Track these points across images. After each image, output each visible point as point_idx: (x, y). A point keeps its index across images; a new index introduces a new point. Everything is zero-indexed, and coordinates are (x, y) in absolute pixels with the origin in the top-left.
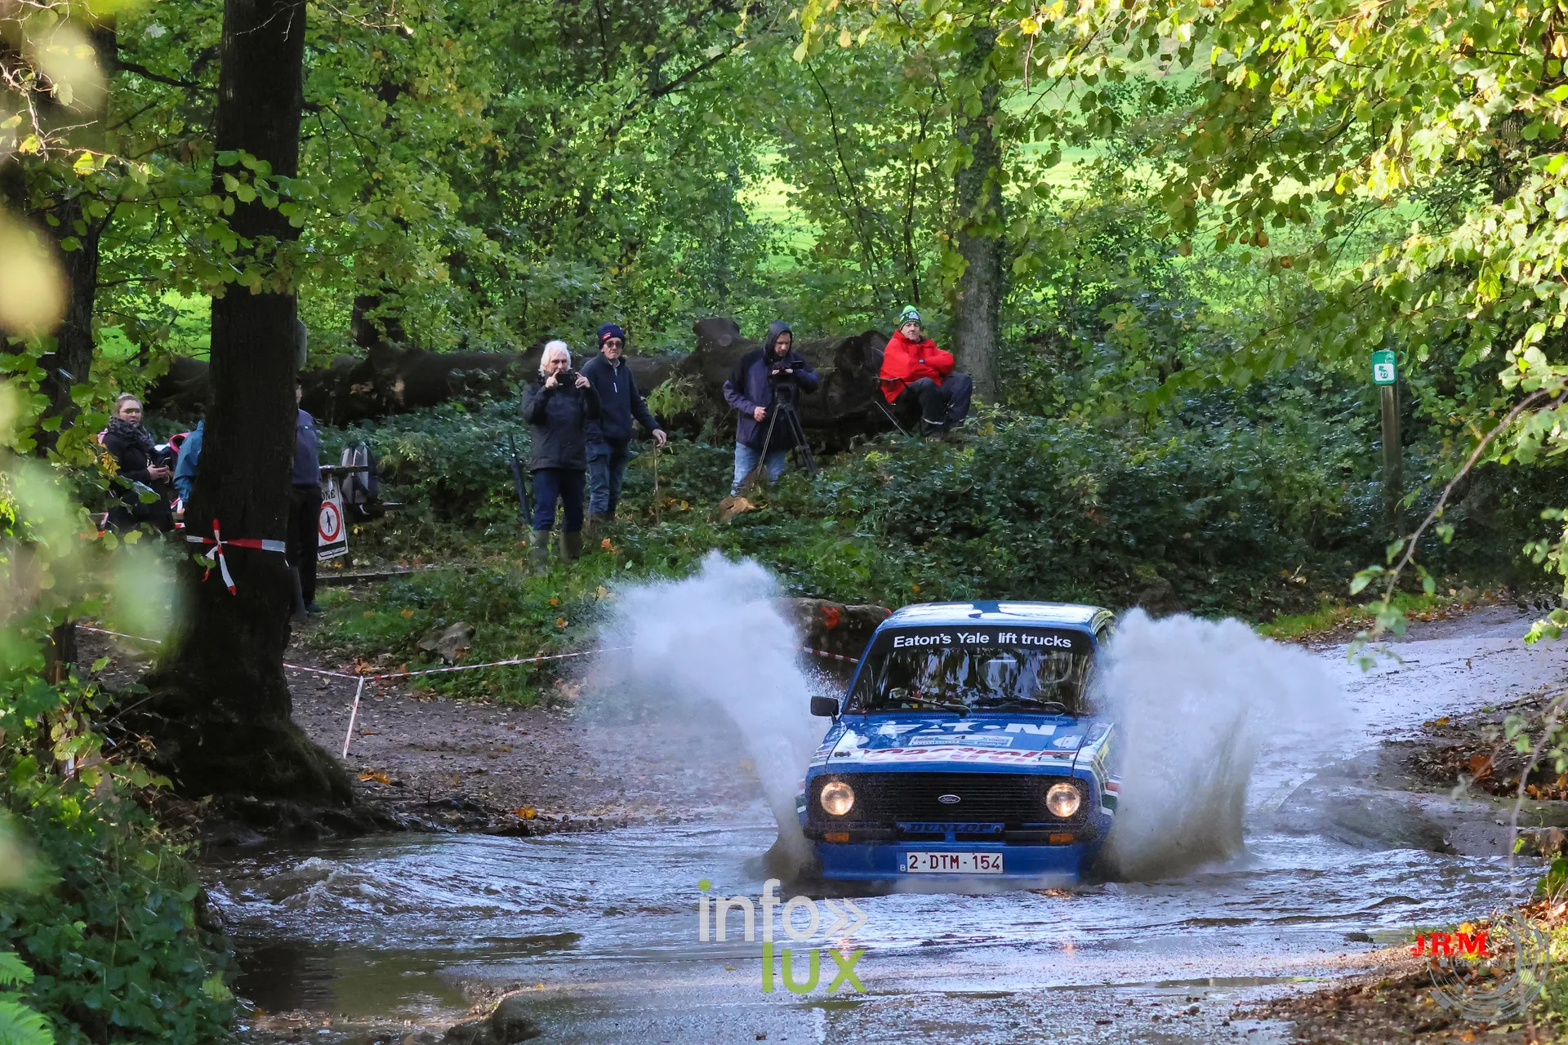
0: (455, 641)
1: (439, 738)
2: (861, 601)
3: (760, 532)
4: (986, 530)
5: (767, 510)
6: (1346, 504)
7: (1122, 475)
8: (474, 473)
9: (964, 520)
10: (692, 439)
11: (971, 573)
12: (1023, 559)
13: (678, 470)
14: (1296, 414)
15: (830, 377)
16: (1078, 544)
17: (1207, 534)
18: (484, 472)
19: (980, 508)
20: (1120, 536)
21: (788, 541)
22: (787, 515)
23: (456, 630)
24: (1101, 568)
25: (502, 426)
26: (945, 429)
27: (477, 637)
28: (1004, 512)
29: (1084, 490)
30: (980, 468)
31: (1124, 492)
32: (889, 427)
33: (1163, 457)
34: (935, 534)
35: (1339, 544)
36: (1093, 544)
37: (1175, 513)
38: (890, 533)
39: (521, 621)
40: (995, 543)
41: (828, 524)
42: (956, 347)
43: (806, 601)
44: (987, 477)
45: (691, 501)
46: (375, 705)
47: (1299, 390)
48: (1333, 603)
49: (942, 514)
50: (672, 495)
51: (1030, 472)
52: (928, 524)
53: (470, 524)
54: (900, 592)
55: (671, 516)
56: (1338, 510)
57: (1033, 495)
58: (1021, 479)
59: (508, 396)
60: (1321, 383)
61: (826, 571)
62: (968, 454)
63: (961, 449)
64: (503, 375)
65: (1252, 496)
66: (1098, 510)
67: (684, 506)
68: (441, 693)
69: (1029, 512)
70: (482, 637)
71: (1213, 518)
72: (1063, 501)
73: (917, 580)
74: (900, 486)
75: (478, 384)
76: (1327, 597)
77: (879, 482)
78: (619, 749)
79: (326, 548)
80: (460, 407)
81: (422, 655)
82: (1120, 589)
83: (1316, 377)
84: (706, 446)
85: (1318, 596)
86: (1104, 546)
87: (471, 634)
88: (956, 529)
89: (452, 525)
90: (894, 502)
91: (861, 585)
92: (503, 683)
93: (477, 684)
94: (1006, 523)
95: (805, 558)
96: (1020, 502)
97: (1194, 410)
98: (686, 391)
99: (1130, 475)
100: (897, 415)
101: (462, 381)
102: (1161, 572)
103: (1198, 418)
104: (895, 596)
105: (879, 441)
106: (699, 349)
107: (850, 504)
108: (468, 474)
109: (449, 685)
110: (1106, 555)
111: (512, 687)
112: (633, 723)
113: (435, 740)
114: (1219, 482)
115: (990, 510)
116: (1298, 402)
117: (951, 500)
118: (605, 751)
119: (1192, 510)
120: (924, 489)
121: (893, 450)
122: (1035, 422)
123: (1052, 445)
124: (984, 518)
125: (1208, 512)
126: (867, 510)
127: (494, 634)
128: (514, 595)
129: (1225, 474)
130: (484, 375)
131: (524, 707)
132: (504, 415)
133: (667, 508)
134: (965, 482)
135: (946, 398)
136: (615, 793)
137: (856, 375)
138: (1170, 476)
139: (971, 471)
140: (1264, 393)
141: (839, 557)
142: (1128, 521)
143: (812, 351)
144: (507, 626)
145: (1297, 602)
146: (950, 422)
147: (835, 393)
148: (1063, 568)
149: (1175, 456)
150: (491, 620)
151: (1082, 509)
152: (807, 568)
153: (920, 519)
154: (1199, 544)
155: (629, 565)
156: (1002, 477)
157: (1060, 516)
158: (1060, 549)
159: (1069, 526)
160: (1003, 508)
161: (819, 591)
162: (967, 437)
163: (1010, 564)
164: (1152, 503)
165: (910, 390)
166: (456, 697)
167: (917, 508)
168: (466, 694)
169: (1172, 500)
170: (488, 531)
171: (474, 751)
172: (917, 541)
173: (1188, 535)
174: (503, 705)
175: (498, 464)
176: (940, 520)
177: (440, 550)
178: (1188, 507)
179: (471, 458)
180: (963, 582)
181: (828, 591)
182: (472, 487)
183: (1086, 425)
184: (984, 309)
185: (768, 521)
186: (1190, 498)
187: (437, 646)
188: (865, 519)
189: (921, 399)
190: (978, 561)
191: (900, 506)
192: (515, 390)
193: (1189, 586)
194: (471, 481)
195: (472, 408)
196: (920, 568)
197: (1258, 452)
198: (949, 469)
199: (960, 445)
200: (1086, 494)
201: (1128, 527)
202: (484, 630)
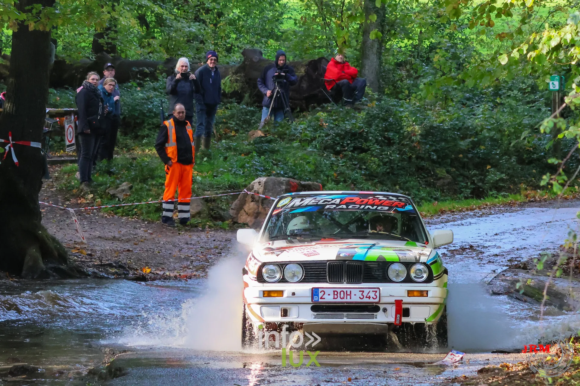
0: (123, 191)
1: (113, 234)
2: (310, 180)
3: (265, 146)
4: (369, 150)
5: (270, 137)
6: (534, 145)
7: (432, 127)
8: (139, 114)
9: (359, 145)
10: (239, 103)
11: (360, 169)
12: (385, 164)
13: (232, 117)
14: (513, 103)
15: (302, 77)
16: (410, 158)
17: (470, 156)
18: (144, 114)
19: (366, 140)
20: (430, 155)
21: (278, 151)
22: (279, 139)
23: (125, 186)
24: (420, 169)
25: (152, 94)
26: (353, 103)
27: (134, 190)
28: (377, 142)
29: (413, 133)
30: (368, 122)
31: (433, 135)
32: (328, 101)
33: (451, 120)
34: (345, 151)
35: (531, 162)
36: (417, 158)
37: (455, 145)
38: (325, 149)
39: (154, 183)
40: (372, 155)
41: (296, 144)
42: (362, 66)
43: (283, 179)
44: (370, 126)
45: (237, 131)
46: (86, 218)
47: (516, 92)
48: (526, 189)
49: (349, 142)
50: (228, 128)
51: (391, 124)
52: (342, 146)
53: (136, 137)
54: (328, 176)
55: (228, 138)
56: (530, 147)
57: (391, 134)
58: (386, 127)
59: (157, 80)
60: (525, 89)
61: (294, 166)
62: (362, 115)
63: (360, 113)
64: (155, 71)
65: (492, 139)
66: (419, 142)
67: (233, 133)
68: (116, 214)
69: (389, 142)
70: (136, 190)
71: (473, 148)
72: (404, 138)
73: (336, 171)
74: (332, 128)
75: (145, 75)
76: (523, 186)
77: (321, 126)
78: (193, 242)
79: (69, 146)
80: (135, 84)
81: (109, 196)
82: (429, 179)
83: (524, 86)
84: (245, 107)
85: (520, 186)
86: (422, 159)
87: (131, 188)
88: (355, 149)
89: (128, 137)
90: (328, 135)
91: (310, 172)
92: (144, 211)
93: (132, 210)
94: (378, 147)
95: (285, 159)
96: (385, 137)
97: (468, 99)
98: (237, 81)
99: (436, 127)
100: (331, 96)
101: (137, 73)
102: (448, 172)
103: (469, 103)
104: (325, 178)
105: (323, 107)
106: (244, 62)
107: (306, 136)
108: (137, 114)
109: (120, 210)
110: (423, 163)
111: (148, 213)
112: (202, 231)
113: (110, 235)
114: (477, 132)
115: (371, 141)
116: (515, 98)
117: (354, 135)
118: (187, 244)
119: (464, 144)
120: (342, 130)
121: (327, 112)
122: (393, 101)
123: (401, 112)
124: (368, 144)
125: (471, 146)
126: (314, 139)
127: (141, 188)
128: (153, 170)
129: (479, 128)
130: (147, 70)
131: (153, 222)
132: (155, 89)
133: (226, 134)
134: (360, 128)
135: (354, 89)
136: (189, 263)
137: (314, 77)
138: (454, 128)
139: (363, 123)
140: (500, 92)
141: (301, 159)
142: (434, 148)
143: (295, 65)
144: (147, 185)
145: (509, 188)
146: (355, 100)
147: (304, 85)
148: (403, 168)
149: (458, 119)
150: (140, 182)
151: (413, 141)
152: (286, 164)
153: (339, 143)
154: (466, 160)
155: (205, 159)
156: (377, 126)
157: (403, 145)
158: (403, 160)
159: (406, 149)
160: (377, 140)
161: (291, 174)
162: (362, 107)
163: (379, 166)
164: (446, 141)
165: (338, 85)
166: (123, 216)
167: (338, 138)
168: (128, 215)
169: (455, 139)
170: (144, 141)
171: (128, 241)
172: (337, 153)
173: (461, 156)
174: (143, 220)
175: (150, 111)
176: (348, 144)
177: (122, 149)
178: (462, 143)
179: (138, 107)
180: (357, 173)
181: (295, 175)
182: (138, 121)
183: (418, 104)
184: (375, 50)
185: (270, 142)
186: (463, 139)
187: (115, 192)
188: (314, 143)
189: (343, 89)
190: (364, 163)
191: (329, 137)
192: (160, 78)
193: (461, 179)
194: (138, 118)
195: (140, 85)
196: (338, 166)
197: (496, 119)
198: (354, 121)
199: (359, 110)
200: (415, 135)
201: (434, 151)
202: (137, 186)
